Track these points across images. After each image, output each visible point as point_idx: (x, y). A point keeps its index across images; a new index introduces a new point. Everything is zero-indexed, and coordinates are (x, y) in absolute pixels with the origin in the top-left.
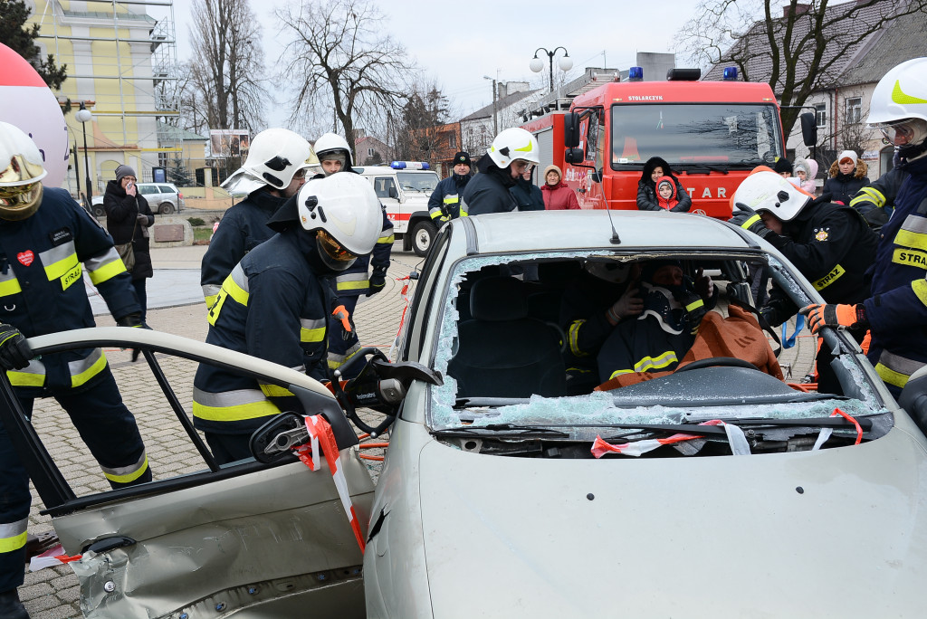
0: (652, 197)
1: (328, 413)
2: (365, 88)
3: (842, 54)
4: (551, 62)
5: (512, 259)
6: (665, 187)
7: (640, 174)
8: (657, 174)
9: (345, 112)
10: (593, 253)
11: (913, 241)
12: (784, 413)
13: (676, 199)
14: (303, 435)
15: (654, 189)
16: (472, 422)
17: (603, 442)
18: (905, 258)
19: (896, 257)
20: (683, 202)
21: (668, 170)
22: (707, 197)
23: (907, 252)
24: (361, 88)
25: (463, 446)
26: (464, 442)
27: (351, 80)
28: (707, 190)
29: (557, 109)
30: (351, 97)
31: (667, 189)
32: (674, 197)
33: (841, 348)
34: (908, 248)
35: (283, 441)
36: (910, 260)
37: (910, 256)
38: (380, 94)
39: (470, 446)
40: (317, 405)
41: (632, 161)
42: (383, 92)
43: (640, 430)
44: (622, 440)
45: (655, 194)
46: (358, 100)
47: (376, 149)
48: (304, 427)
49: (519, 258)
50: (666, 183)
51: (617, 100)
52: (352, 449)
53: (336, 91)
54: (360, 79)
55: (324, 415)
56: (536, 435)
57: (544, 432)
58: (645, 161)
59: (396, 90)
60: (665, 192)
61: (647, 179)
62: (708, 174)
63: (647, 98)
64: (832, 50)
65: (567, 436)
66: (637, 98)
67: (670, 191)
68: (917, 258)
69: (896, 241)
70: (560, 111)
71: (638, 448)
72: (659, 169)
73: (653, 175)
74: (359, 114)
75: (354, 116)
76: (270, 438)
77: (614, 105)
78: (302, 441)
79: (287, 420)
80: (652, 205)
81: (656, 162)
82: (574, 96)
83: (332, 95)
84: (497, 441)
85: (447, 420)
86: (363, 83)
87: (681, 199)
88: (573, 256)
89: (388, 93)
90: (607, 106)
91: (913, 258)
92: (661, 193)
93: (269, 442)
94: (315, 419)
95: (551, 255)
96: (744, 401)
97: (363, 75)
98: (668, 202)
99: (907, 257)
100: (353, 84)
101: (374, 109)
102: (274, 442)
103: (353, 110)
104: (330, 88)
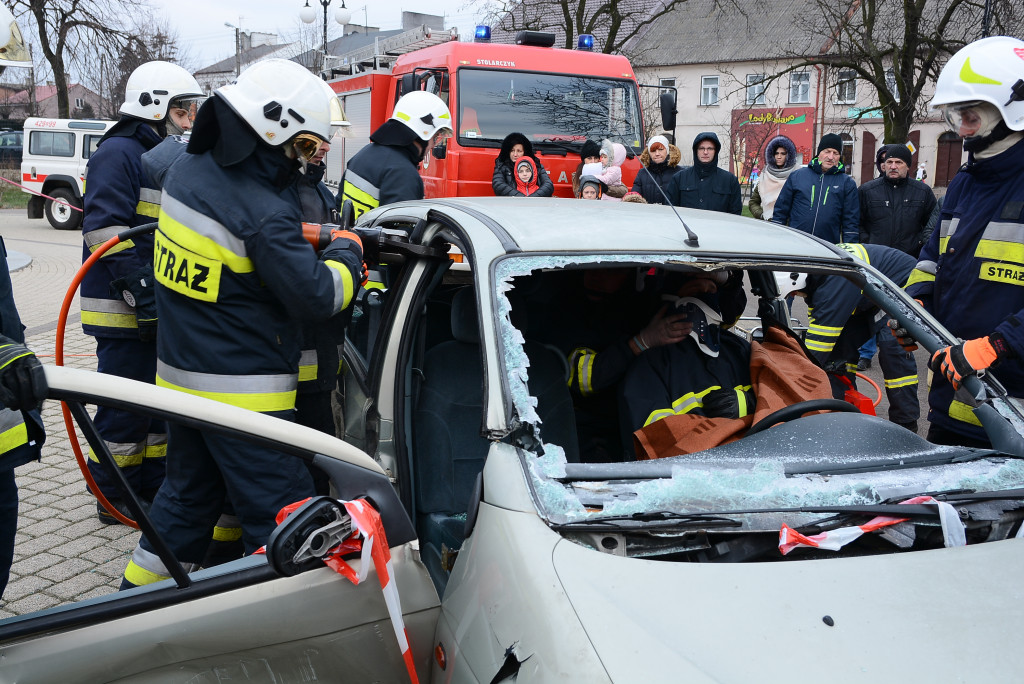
0: (510, 178)
1: (375, 496)
2: (81, 23)
3: (635, 32)
4: (325, 12)
5: (569, 260)
6: (524, 169)
7: (497, 153)
8: (517, 153)
9: (54, 50)
10: (672, 258)
11: (1003, 252)
12: (975, 481)
13: (537, 184)
14: (344, 531)
15: (512, 170)
16: (600, 507)
17: (795, 533)
18: (994, 273)
19: (984, 273)
20: (544, 187)
21: (529, 149)
22: (563, 182)
23: (997, 266)
24: (76, 23)
25: (600, 546)
26: (598, 540)
27: (61, 10)
28: (563, 173)
29: (375, 68)
30: (62, 35)
31: (527, 171)
32: (533, 181)
33: (987, 391)
34: (997, 261)
35: (318, 542)
36: (1000, 275)
37: (1000, 270)
38: (100, 32)
39: (609, 544)
40: (359, 483)
41: (480, 136)
42: (105, 30)
43: (834, 514)
44: (814, 530)
45: (513, 175)
46: (71, 38)
47: (87, 99)
48: (345, 519)
49: (578, 260)
50: (526, 164)
51: (465, 62)
52: (407, 546)
53: (42, 22)
54: (73, 11)
55: (369, 500)
56: (699, 526)
57: (709, 520)
58: (503, 138)
59: (121, 30)
60: (524, 174)
61: (505, 157)
62: (564, 156)
63: (497, 64)
64: (626, 27)
65: (739, 524)
66: (487, 63)
67: (529, 174)
68: (1008, 273)
69: (978, 254)
70: (380, 71)
71: (838, 540)
72: (518, 147)
73: (512, 154)
74: (74, 56)
75: (65, 57)
76: (299, 540)
77: (460, 68)
78: (344, 540)
79: (321, 509)
80: (509, 188)
81: (516, 138)
82: (398, 55)
83: (36, 28)
84: (645, 536)
85: (564, 505)
86: (78, 16)
87: (542, 184)
88: (647, 260)
89: (112, 32)
90: (452, 69)
91: (1003, 273)
92: (521, 175)
93: (298, 546)
94: (358, 505)
95: (618, 258)
96: (902, 463)
97: (77, 6)
98: (528, 185)
99: (997, 272)
100: (65, 16)
101: (93, 50)
102: (306, 546)
103: (64, 50)
104: (34, 19)
